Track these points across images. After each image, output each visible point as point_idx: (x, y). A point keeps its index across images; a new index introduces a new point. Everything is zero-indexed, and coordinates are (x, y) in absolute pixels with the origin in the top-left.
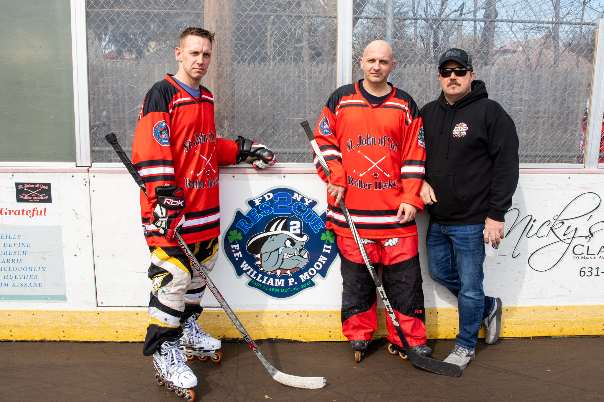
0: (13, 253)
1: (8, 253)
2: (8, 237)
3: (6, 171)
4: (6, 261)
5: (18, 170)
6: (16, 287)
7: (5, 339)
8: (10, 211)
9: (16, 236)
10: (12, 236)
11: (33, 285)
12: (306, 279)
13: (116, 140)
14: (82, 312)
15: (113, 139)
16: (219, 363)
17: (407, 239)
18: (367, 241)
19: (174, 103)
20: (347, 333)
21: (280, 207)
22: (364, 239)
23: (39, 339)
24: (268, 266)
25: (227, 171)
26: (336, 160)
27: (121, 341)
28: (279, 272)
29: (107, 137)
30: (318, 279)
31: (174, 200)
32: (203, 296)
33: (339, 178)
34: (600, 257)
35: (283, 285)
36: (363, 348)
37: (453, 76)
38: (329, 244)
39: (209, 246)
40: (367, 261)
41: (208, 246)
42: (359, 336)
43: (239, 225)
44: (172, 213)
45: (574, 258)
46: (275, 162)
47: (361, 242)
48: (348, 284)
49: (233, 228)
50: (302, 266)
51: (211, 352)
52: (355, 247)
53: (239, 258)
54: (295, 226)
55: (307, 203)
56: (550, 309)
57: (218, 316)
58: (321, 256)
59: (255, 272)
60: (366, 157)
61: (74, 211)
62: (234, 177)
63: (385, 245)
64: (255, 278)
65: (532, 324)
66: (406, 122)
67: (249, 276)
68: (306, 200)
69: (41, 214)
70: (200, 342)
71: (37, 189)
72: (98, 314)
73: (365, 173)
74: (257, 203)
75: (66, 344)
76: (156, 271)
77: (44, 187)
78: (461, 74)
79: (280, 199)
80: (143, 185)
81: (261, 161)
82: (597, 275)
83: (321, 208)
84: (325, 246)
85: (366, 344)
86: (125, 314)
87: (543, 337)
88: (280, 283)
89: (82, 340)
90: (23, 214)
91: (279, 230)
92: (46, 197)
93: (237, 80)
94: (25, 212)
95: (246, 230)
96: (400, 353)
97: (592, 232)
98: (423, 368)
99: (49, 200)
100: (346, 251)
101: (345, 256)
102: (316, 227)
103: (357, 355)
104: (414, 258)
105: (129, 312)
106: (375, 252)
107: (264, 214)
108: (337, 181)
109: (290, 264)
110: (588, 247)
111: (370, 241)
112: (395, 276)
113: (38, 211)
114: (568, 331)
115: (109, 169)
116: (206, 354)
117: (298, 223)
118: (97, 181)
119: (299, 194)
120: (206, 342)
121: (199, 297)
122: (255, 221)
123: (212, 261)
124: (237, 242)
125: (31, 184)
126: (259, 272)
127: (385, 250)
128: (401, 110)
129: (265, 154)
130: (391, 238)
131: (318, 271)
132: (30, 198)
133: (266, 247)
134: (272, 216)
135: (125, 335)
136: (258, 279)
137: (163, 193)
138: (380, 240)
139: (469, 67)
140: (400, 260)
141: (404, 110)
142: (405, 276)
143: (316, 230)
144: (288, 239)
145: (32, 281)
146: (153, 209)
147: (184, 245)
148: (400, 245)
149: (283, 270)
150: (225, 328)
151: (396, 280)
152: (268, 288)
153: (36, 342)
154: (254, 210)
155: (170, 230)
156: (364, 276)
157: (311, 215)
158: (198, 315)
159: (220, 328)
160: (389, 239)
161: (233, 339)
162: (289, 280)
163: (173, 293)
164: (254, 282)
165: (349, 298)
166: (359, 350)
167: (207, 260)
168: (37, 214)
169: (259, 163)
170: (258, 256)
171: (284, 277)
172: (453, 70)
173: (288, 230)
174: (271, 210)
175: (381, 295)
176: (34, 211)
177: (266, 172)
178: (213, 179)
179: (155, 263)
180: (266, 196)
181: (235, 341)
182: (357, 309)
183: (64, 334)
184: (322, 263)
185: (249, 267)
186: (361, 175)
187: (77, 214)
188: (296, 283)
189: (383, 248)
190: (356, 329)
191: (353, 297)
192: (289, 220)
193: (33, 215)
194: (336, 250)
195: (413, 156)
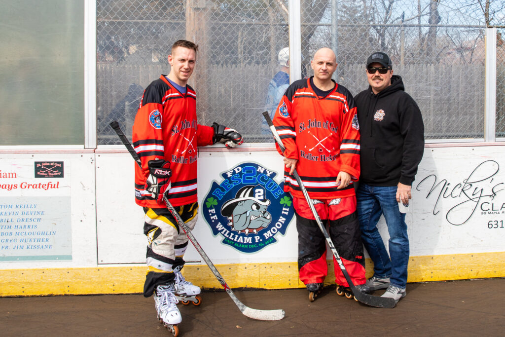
0: (29, 220)
1: (25, 220)
2: (26, 206)
3: (28, 153)
4: (23, 227)
5: (37, 151)
6: (30, 249)
7: (18, 294)
8: (29, 185)
9: (33, 206)
10: (29, 206)
11: (44, 247)
12: (269, 236)
13: (118, 127)
14: (84, 269)
15: (116, 125)
16: (199, 305)
17: (348, 199)
18: (316, 202)
19: (166, 97)
20: (303, 279)
21: (247, 178)
22: (314, 199)
23: (47, 294)
24: (238, 227)
25: (205, 150)
26: (291, 139)
27: (117, 293)
28: (247, 231)
29: (112, 124)
30: (278, 236)
31: (163, 170)
32: (186, 251)
33: (292, 153)
34: (503, 212)
35: (250, 242)
36: (316, 289)
37: (377, 74)
38: (287, 207)
39: (191, 209)
40: (317, 217)
41: (189, 209)
42: (313, 280)
43: (215, 193)
44: (162, 180)
45: (482, 213)
46: (242, 142)
47: (312, 203)
48: (303, 236)
49: (210, 195)
50: (265, 225)
51: (192, 297)
52: (307, 206)
53: (215, 220)
54: (260, 192)
55: (268, 175)
56: (467, 256)
57: (198, 269)
58: (281, 217)
59: (228, 232)
60: (314, 136)
61: (82, 184)
62: (210, 154)
63: (330, 204)
64: (228, 236)
65: (453, 269)
66: (344, 111)
67: (223, 235)
68: (268, 172)
69: (54, 187)
70: (183, 289)
71: (53, 166)
72: (99, 270)
73: (313, 148)
74: (229, 175)
75: (70, 297)
76: (149, 228)
77: (58, 165)
78: (384, 71)
79: (247, 172)
80: (139, 161)
81: (232, 142)
82: (502, 227)
83: (280, 179)
84: (284, 209)
85: (318, 286)
86: (121, 270)
87: (463, 280)
88: (248, 240)
89: (84, 293)
90: (39, 187)
91: (247, 197)
92: (60, 173)
93: (213, 79)
94: (41, 186)
95: (220, 197)
96: (346, 294)
97: (495, 192)
98: (366, 303)
99: (62, 176)
100: (300, 210)
101: (300, 214)
102: (276, 194)
103: (311, 295)
104: (353, 213)
105: (124, 268)
106: (323, 211)
107: (235, 184)
108: (291, 156)
109: (256, 225)
110: (493, 204)
111: (318, 202)
112: (339, 229)
113: (52, 185)
114: (483, 274)
115: (112, 150)
116: (189, 299)
117: (262, 190)
118: (101, 160)
119: (262, 167)
120: (188, 288)
121: (183, 252)
122: (228, 189)
123: (193, 222)
124: (213, 207)
125: (48, 162)
126: (231, 232)
127: (331, 208)
128: (340, 102)
129: (235, 136)
130: (335, 199)
131: (278, 230)
132: (46, 174)
133: (236, 211)
134: (242, 185)
135: (120, 288)
136: (230, 238)
137: (154, 165)
138: (326, 200)
139: (389, 67)
140: (342, 215)
141: (343, 102)
142: (347, 229)
143: (276, 196)
144: (254, 204)
145: (44, 244)
146: (146, 178)
147: (170, 206)
148: (342, 204)
149: (251, 229)
150: (204, 279)
151: (340, 232)
152: (239, 245)
153: (44, 296)
154: (227, 181)
155: (160, 194)
156: (315, 229)
157: (272, 184)
158: (181, 267)
159: (200, 280)
160: (333, 199)
161: (210, 289)
162: (256, 237)
163: (163, 244)
164: (227, 240)
165: (303, 248)
166: (313, 292)
167: (189, 221)
168: (51, 187)
169: (230, 143)
170: (230, 218)
171: (252, 235)
172: (377, 69)
173: (254, 196)
174: (240, 181)
175: (330, 245)
176: (48, 184)
177: (236, 150)
178: (193, 157)
179: (148, 222)
180: (236, 170)
181: (212, 291)
182: (310, 257)
183: (69, 289)
184: (281, 223)
185: (223, 228)
186: (310, 150)
187: (84, 187)
188: (261, 240)
189: (329, 206)
190: (310, 275)
191: (306, 247)
192: (254, 188)
193: (48, 188)
194: (294, 210)
195: (348, 136)
